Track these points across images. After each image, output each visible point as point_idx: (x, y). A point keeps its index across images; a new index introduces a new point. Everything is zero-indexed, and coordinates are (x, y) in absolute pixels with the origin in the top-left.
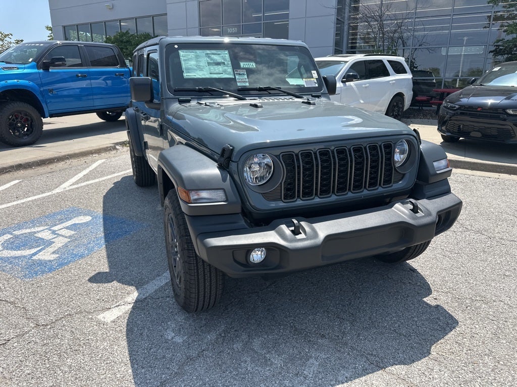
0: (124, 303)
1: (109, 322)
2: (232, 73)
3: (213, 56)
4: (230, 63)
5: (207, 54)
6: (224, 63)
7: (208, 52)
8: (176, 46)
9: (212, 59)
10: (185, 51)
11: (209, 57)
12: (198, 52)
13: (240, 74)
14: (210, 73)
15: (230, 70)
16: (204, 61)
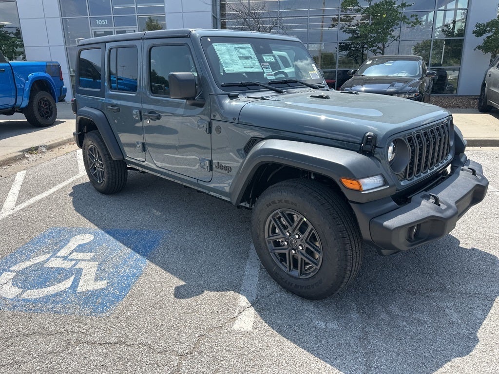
0: (242, 309)
1: (251, 329)
2: (260, 67)
3: (240, 50)
4: (255, 56)
5: (236, 48)
6: (251, 57)
7: (236, 45)
8: (209, 40)
9: (241, 53)
10: (217, 44)
11: (238, 51)
12: (228, 45)
13: (266, 68)
14: (245, 67)
15: (257, 64)
16: (235, 55)
